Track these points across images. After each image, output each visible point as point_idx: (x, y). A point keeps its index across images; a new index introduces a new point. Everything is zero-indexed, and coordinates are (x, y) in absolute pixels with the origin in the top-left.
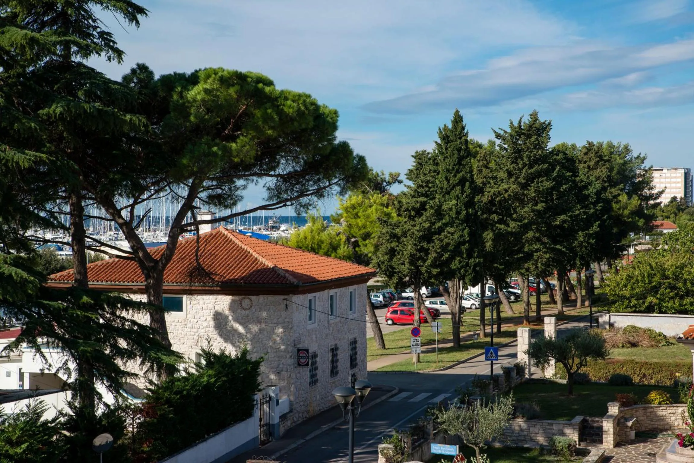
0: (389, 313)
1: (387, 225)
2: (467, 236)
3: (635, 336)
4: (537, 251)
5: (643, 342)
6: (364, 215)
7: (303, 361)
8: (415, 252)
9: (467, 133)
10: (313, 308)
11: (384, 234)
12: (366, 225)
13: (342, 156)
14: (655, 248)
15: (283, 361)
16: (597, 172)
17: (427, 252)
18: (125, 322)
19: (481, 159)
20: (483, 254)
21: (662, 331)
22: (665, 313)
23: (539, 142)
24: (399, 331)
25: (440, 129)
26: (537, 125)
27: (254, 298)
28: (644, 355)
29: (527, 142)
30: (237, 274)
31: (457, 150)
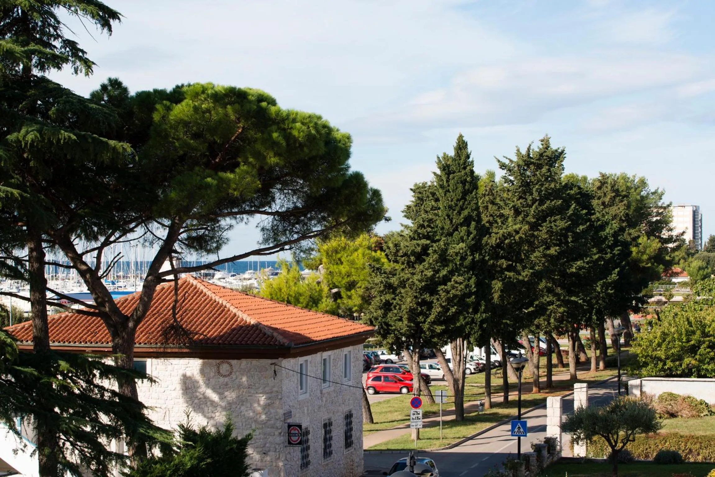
0: (370, 380)
1: (380, 273)
2: (473, 286)
3: (673, 405)
4: (551, 303)
5: (683, 411)
6: (348, 261)
7: (294, 438)
8: (415, 306)
9: (472, 162)
10: (304, 372)
11: (377, 284)
12: (351, 273)
13: (355, 191)
14: (669, 299)
15: (271, 439)
16: (614, 210)
17: (430, 305)
18: (103, 393)
19: (487, 193)
20: (491, 308)
21: (704, 399)
22: (705, 376)
23: (551, 174)
24: (384, 401)
25: (438, 158)
26: (548, 153)
27: (234, 362)
28: (686, 427)
29: (537, 173)
30: (213, 332)
31: (462, 182)
